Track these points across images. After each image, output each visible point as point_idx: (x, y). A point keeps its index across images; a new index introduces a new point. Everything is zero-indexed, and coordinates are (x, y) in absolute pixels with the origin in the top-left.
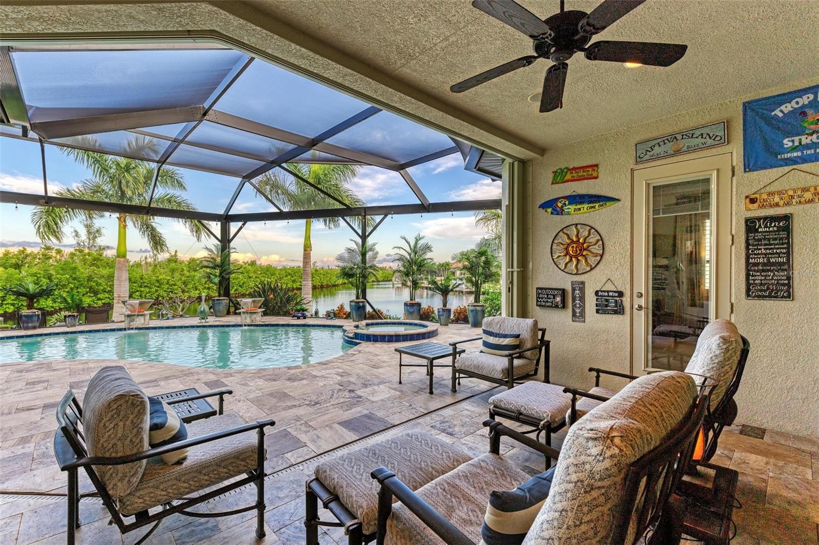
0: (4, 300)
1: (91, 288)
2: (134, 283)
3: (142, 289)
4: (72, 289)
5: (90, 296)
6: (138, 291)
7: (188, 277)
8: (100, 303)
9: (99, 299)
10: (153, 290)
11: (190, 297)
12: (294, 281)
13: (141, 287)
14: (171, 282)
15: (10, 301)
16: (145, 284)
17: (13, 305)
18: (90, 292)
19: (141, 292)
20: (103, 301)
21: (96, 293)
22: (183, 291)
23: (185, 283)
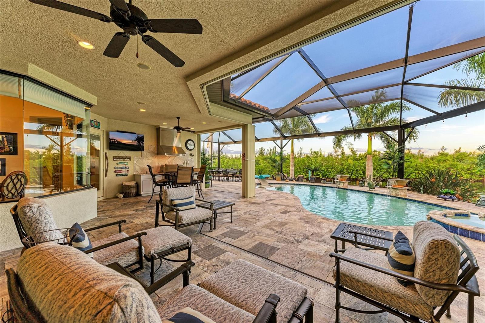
0: (352, 173)
2: (412, 168)
3: (417, 172)
4: (378, 170)
5: (386, 174)
6: (414, 173)
13: (416, 170)
16: (419, 169)
17: (355, 175)
18: (387, 172)
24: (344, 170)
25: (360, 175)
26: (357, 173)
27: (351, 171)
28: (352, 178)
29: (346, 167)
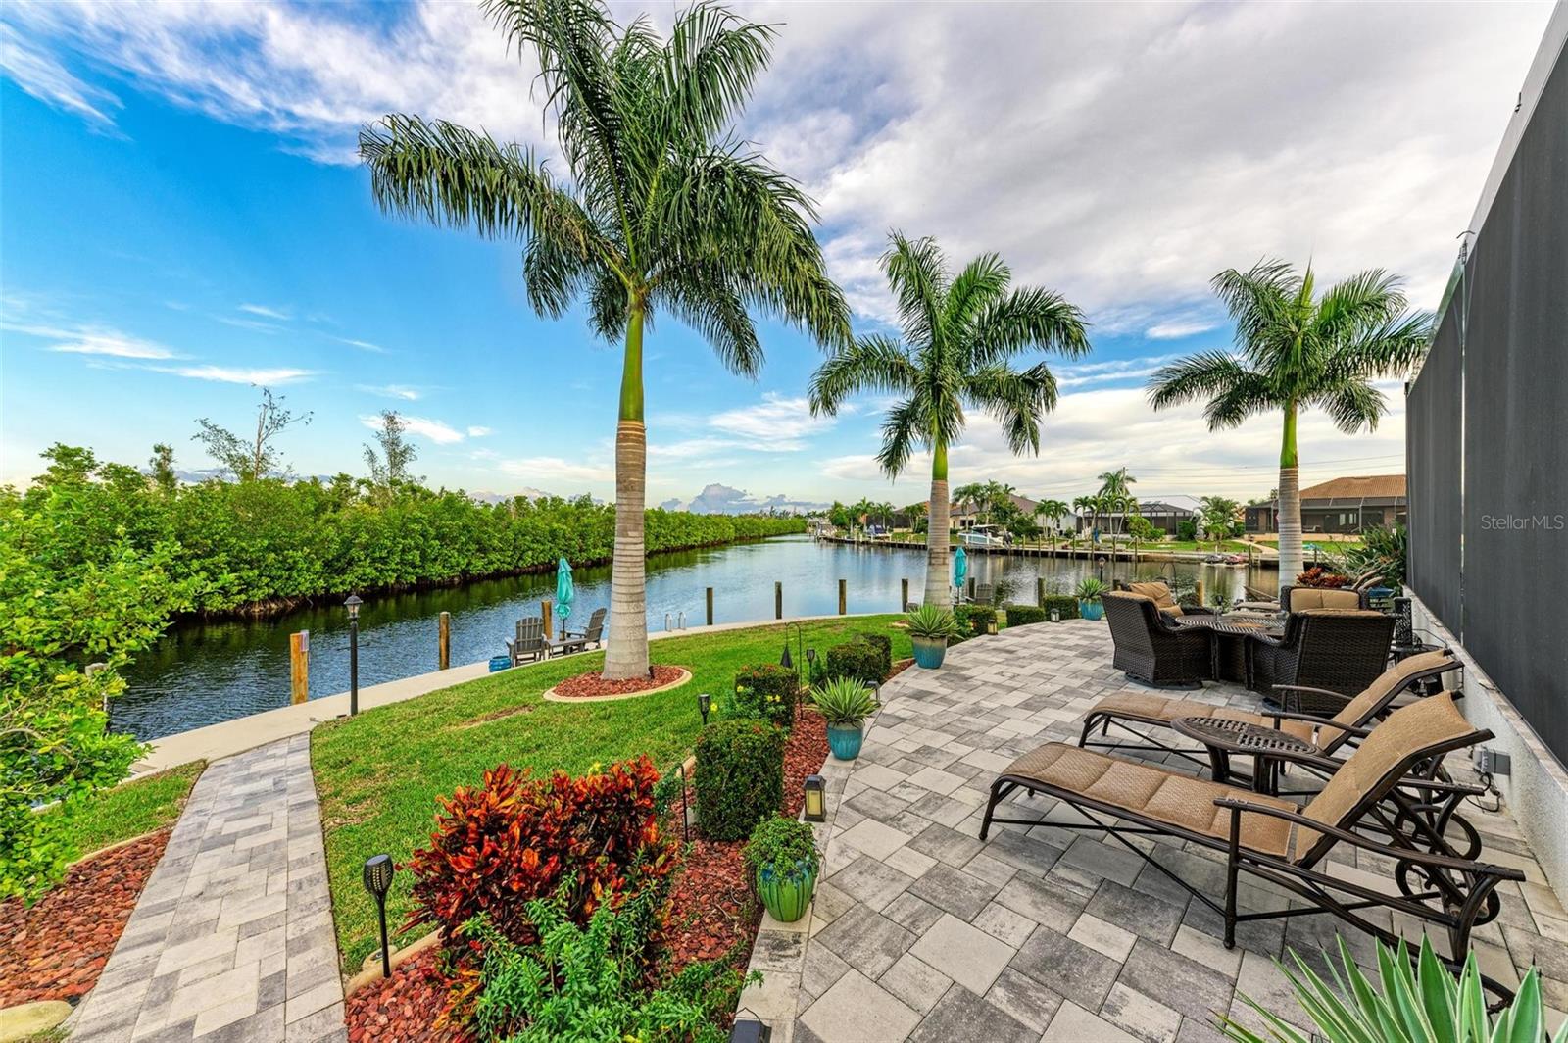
1: (478, 542)
3: (535, 546)
7: (586, 526)
8: (492, 568)
9: (491, 562)
10: (547, 547)
11: (588, 559)
12: (688, 535)
13: (533, 542)
14: (568, 536)
15: (394, 566)
17: (394, 571)
19: (533, 550)
20: (496, 566)
21: (483, 550)
22: (580, 551)
23: (582, 536)
24: (354, 552)
25: (410, 570)
26: (402, 562)
27: (384, 554)
28: (381, 584)
29: (364, 537)
